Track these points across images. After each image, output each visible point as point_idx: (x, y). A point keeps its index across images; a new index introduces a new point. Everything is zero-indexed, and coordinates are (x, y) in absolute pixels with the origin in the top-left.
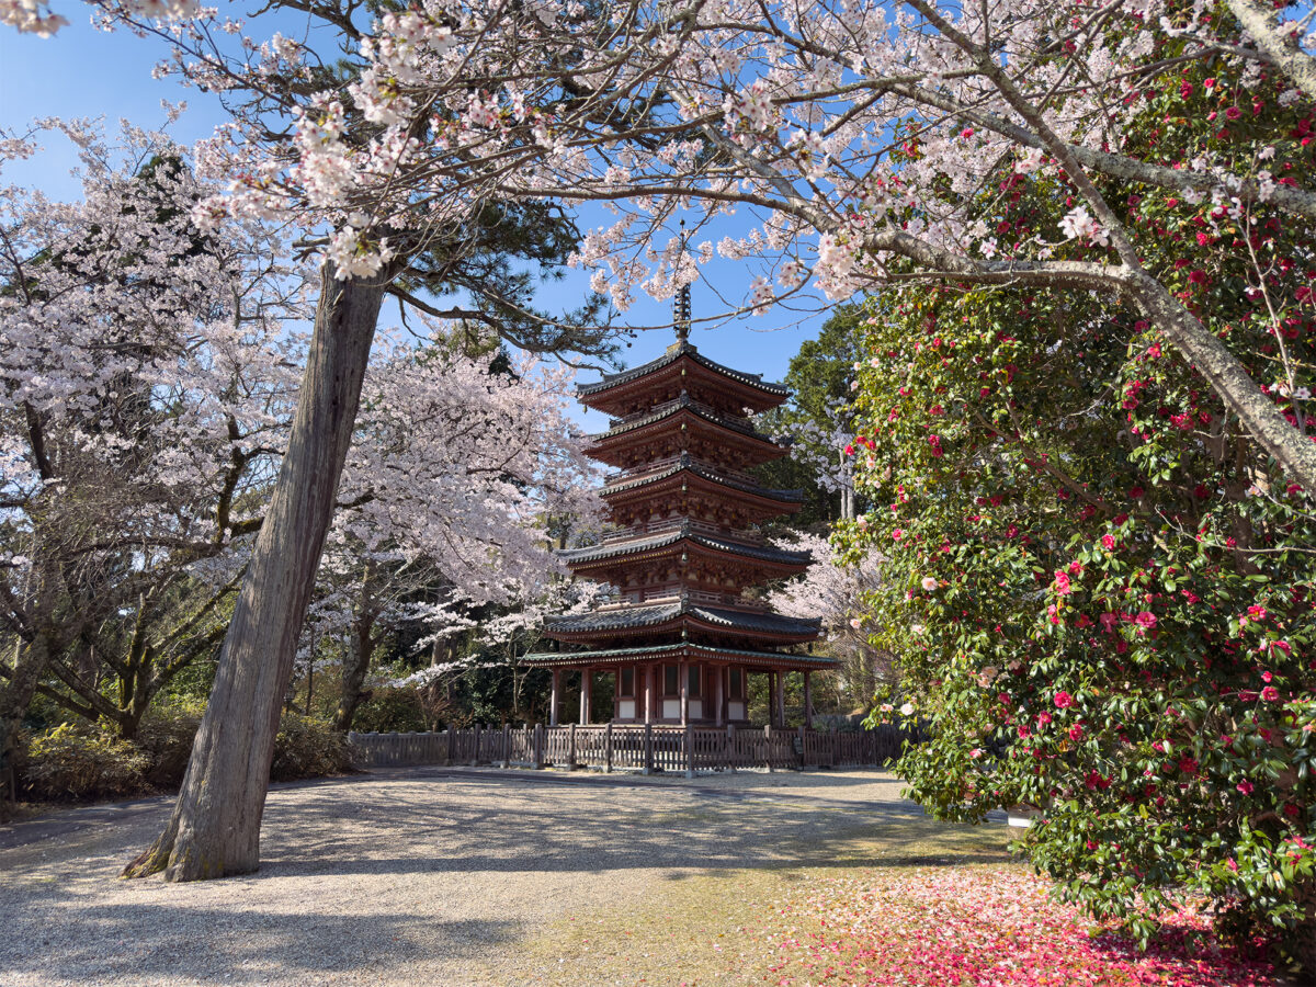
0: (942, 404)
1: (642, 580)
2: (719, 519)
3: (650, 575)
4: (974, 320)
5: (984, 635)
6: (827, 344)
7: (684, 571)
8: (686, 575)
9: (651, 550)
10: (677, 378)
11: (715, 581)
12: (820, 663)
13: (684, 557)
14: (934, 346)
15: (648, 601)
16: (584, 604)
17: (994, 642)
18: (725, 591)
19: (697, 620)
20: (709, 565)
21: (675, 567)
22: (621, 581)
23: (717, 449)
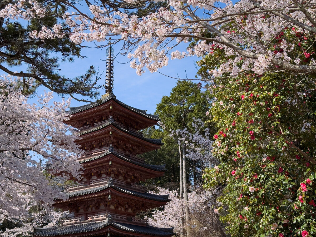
0: (253, 119)
1: (86, 209)
2: (125, 178)
3: (91, 206)
4: (265, 87)
5: (274, 209)
6: (174, 98)
7: (108, 204)
8: (109, 206)
9: (93, 194)
10: (108, 110)
11: (123, 209)
13: (109, 196)
14: (251, 97)
15: (90, 219)
16: (54, 222)
17: (277, 212)
18: (128, 214)
19: (115, 228)
20: (120, 201)
21: (104, 202)
22: (75, 210)
23: (125, 145)
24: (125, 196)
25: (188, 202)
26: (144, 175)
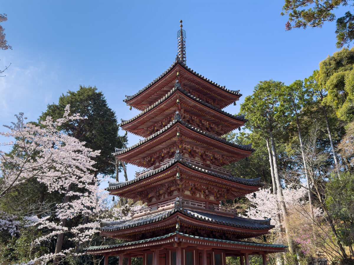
1: (158, 197)
3: (161, 192)
9: (158, 174)
11: (202, 196)
12: (272, 248)
15: (160, 208)
18: (209, 202)
19: (186, 217)
20: (197, 185)
21: (176, 186)
22: (147, 199)
23: (201, 122)
24: (200, 175)
25: (282, 197)
26: (227, 156)
